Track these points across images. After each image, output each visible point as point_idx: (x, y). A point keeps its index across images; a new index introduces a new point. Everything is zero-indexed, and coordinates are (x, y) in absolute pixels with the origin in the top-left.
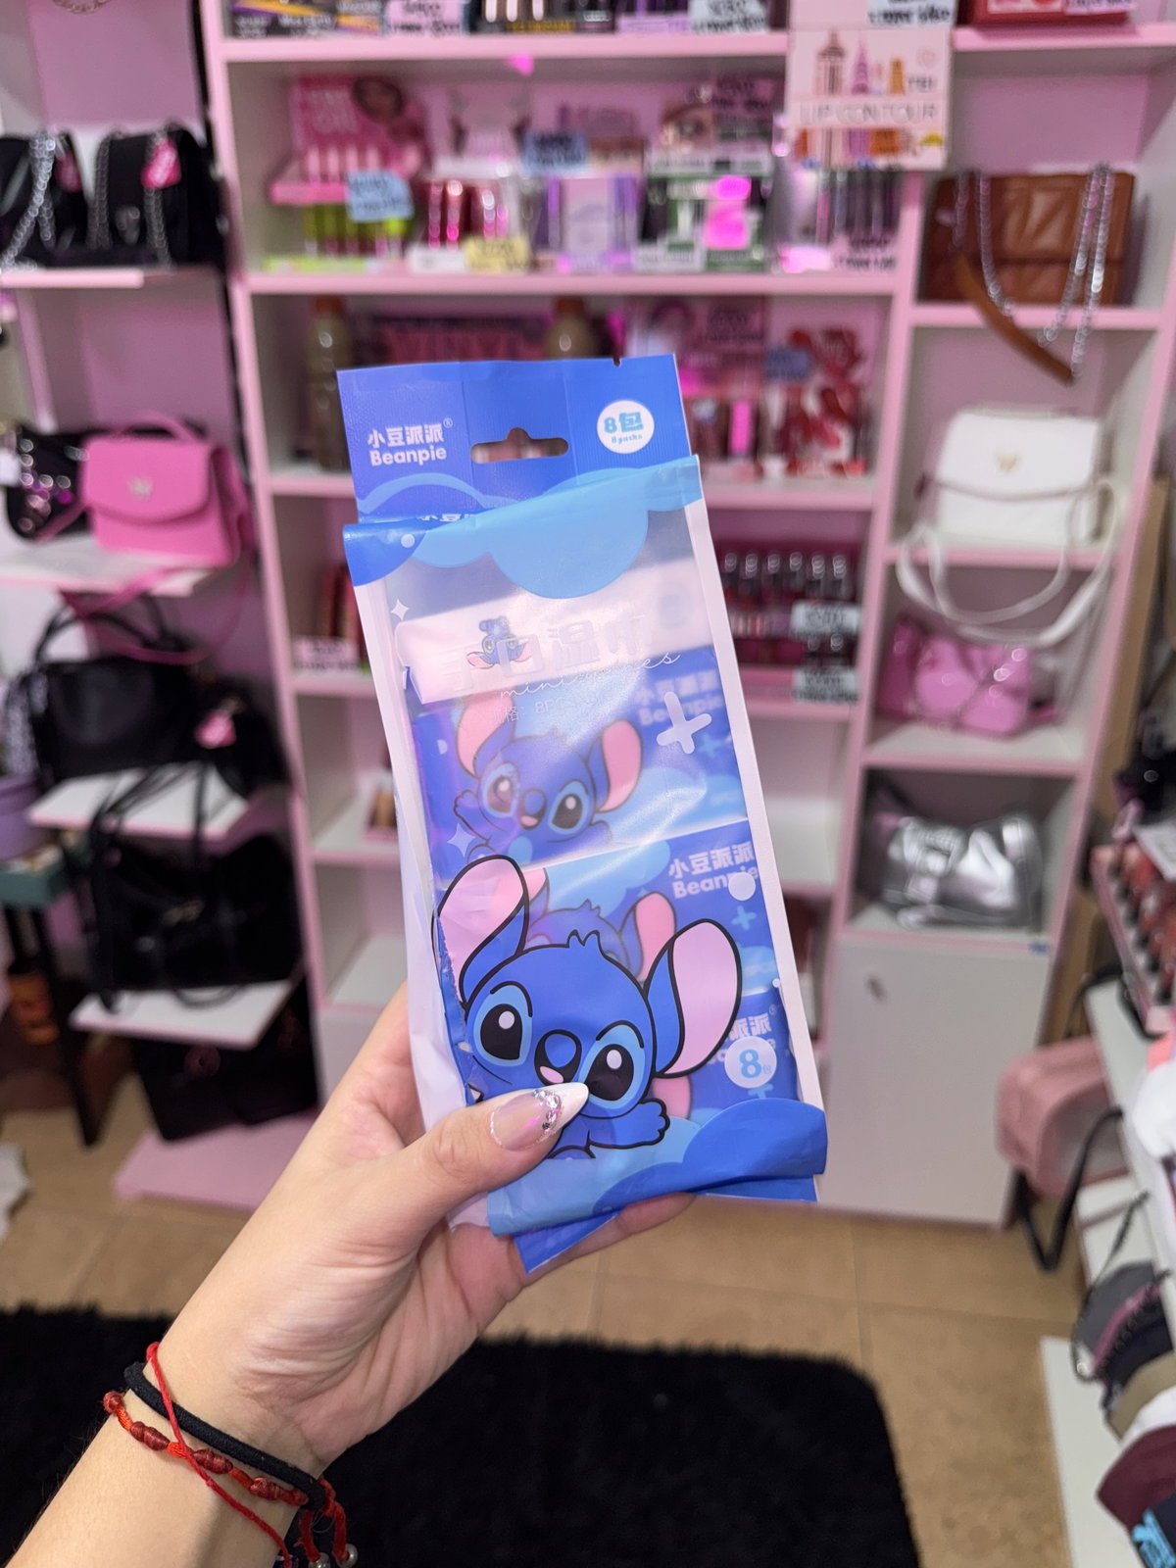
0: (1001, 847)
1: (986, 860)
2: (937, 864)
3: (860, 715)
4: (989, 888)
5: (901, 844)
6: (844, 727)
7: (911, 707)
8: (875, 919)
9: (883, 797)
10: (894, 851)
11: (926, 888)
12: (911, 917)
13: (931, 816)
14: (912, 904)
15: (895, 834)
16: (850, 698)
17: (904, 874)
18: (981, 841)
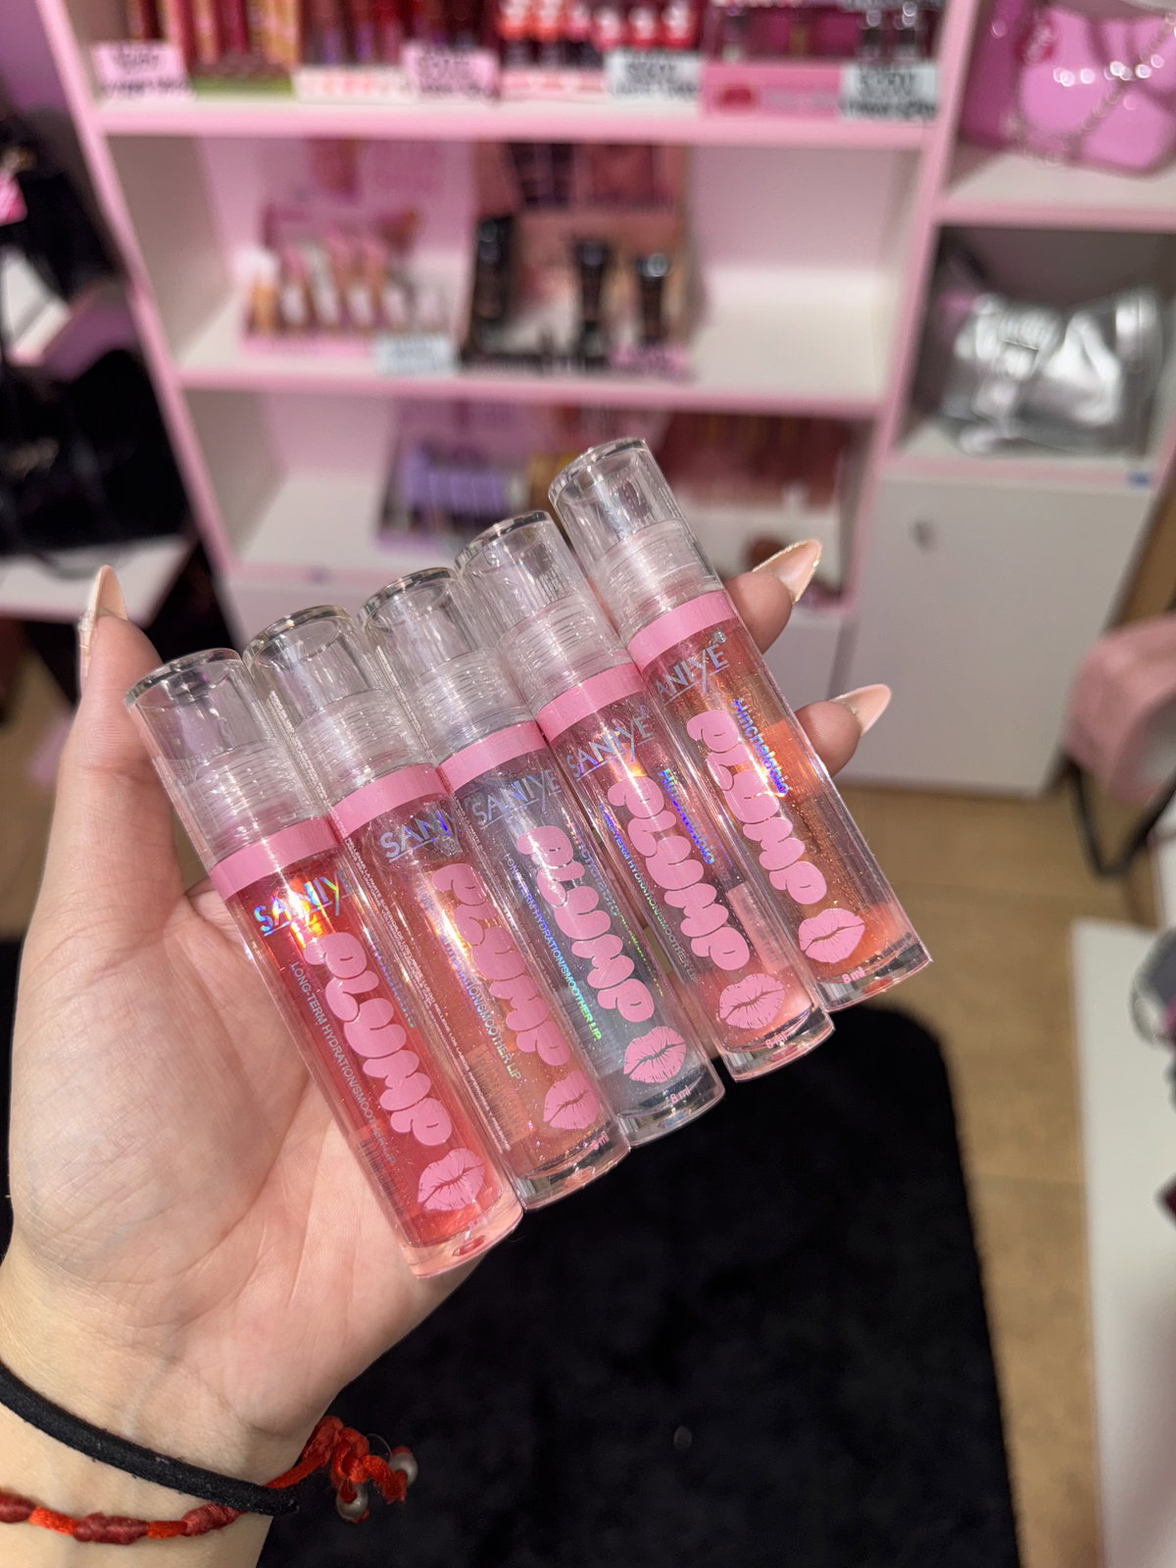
0: (1109, 337)
1: (1085, 358)
2: (1018, 365)
3: (937, 137)
4: (1085, 396)
5: (973, 335)
6: (909, 159)
7: (1010, 125)
8: (931, 441)
9: (956, 268)
10: (963, 348)
11: (999, 398)
12: (977, 440)
13: (1017, 294)
14: (980, 421)
15: (966, 321)
16: (925, 109)
17: (975, 377)
18: (1082, 330)
